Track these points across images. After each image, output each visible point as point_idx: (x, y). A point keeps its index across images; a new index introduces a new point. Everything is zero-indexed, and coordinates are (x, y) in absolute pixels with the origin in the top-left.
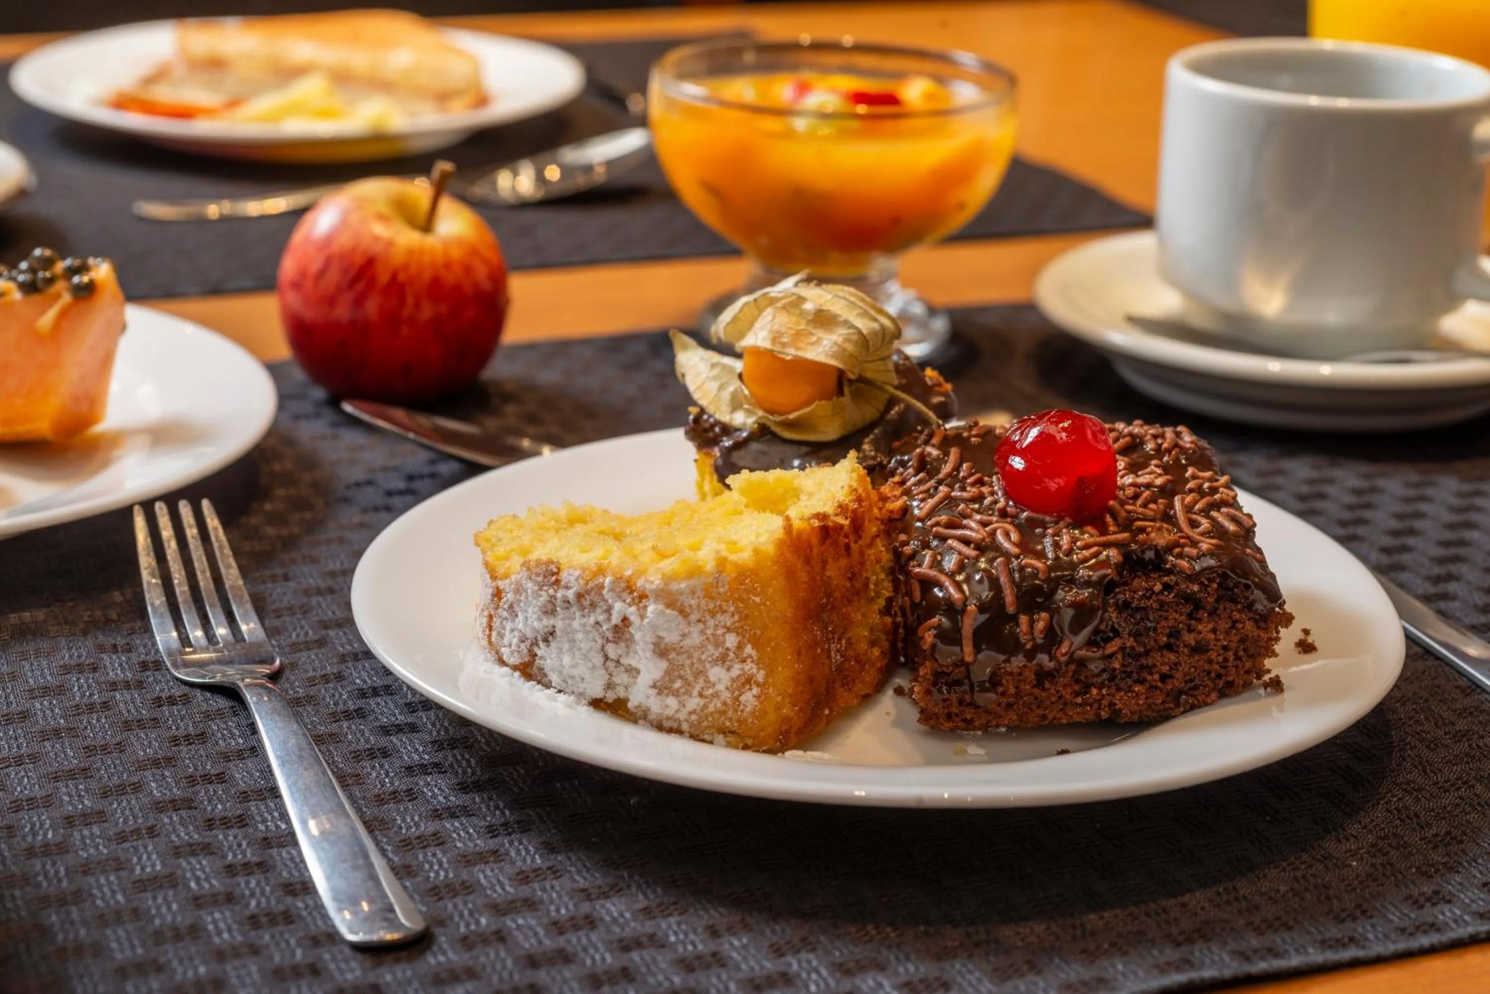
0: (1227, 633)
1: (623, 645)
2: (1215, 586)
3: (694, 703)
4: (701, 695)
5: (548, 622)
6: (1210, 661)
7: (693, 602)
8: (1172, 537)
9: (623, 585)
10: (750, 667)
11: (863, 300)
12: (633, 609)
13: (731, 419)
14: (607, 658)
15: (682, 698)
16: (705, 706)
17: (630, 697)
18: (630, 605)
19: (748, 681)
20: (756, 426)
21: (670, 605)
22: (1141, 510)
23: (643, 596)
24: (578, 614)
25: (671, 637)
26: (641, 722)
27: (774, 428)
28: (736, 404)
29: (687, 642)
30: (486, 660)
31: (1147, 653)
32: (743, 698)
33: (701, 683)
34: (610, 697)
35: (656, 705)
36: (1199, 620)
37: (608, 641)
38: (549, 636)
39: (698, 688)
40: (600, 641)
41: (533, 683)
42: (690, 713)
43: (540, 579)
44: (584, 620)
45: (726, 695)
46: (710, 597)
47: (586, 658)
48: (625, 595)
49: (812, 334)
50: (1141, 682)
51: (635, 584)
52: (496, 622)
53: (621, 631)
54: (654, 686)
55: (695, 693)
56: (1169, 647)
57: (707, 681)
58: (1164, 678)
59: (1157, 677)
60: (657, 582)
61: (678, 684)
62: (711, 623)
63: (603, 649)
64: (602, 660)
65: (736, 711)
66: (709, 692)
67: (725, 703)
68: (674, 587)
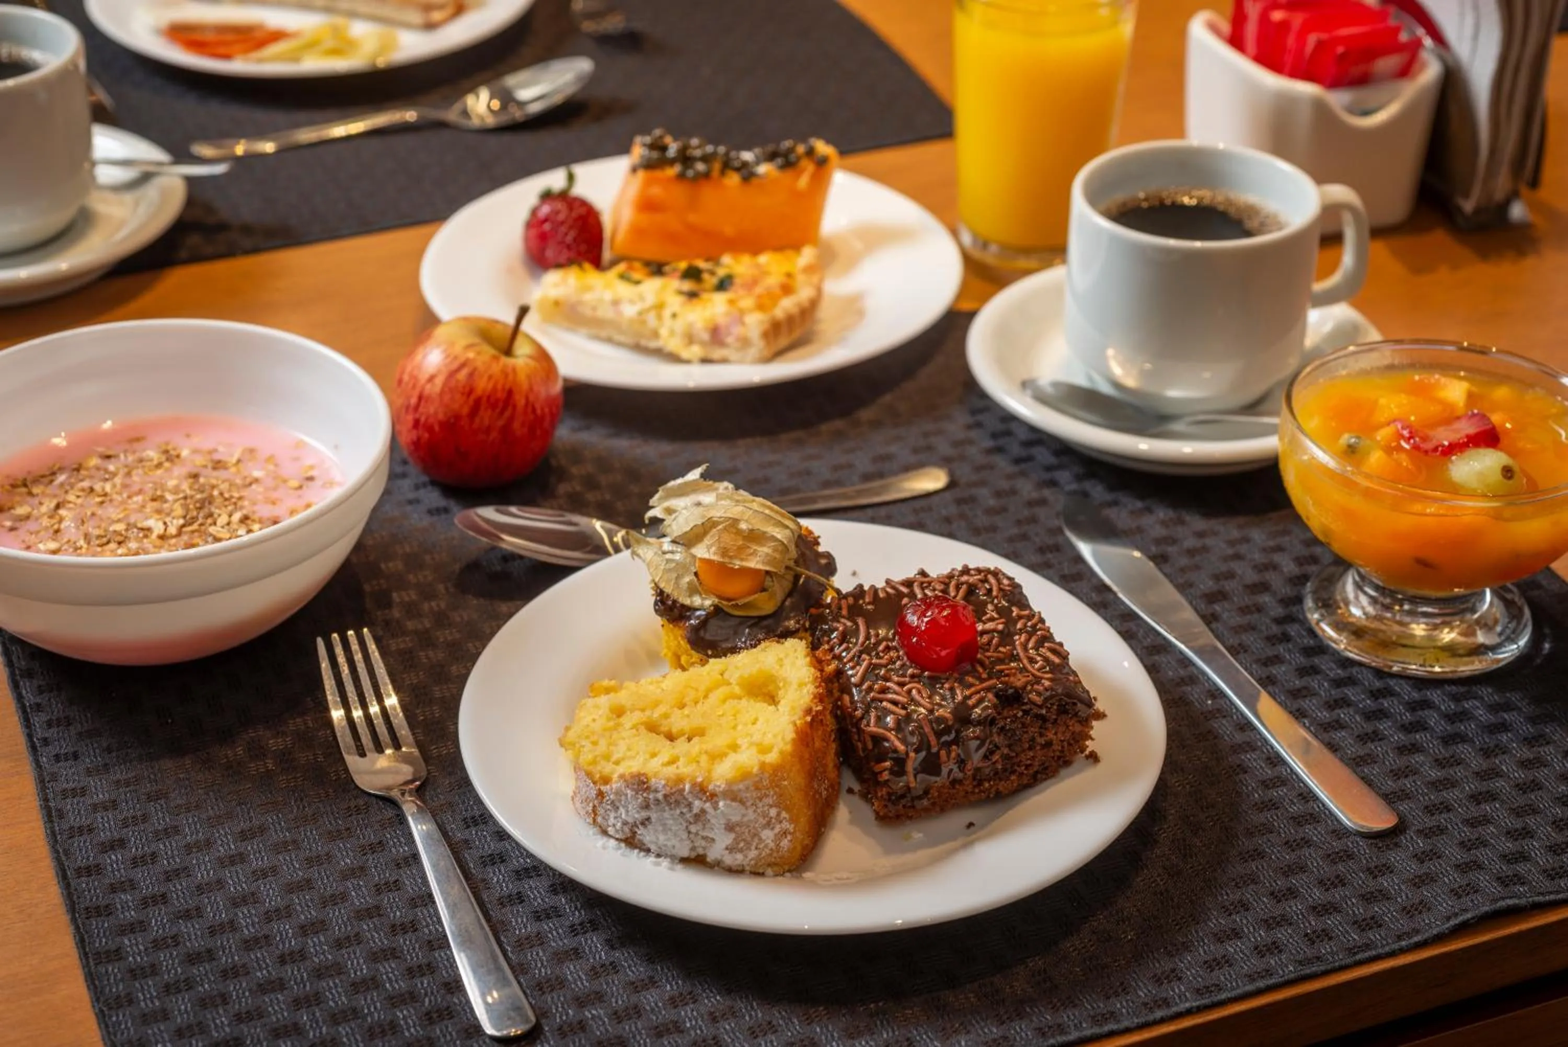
0: (1064, 733)
1: (700, 824)
2: (1055, 707)
3: (753, 854)
4: (756, 848)
5: (644, 814)
6: (1054, 751)
7: (748, 795)
8: (1024, 680)
9: (698, 788)
10: (786, 825)
11: (777, 512)
12: (708, 805)
13: (692, 602)
14: (689, 832)
15: (745, 852)
16: (760, 854)
17: (708, 854)
18: (705, 802)
19: (785, 833)
20: (712, 608)
21: (734, 799)
22: (995, 654)
23: (713, 795)
24: (667, 808)
25: (735, 819)
26: (716, 868)
27: (726, 609)
28: (692, 590)
29: (745, 819)
30: (594, 834)
31: (1017, 755)
32: (782, 844)
33: (756, 840)
34: (693, 855)
35: (729, 860)
36: (1046, 729)
37: (690, 823)
38: (646, 822)
39: (755, 844)
40: (685, 824)
41: (636, 851)
42: (751, 860)
43: (635, 787)
44: (672, 812)
45: (772, 845)
46: (757, 789)
47: (675, 835)
48: (700, 795)
49: (749, 547)
50: (1013, 772)
51: (707, 787)
52: (601, 811)
53: (700, 817)
54: (727, 849)
55: (753, 848)
56: (1030, 748)
57: (760, 839)
58: (1027, 767)
59: (1023, 768)
60: (723, 786)
61: (742, 844)
62: (760, 805)
63: (687, 827)
64: (686, 835)
65: (778, 852)
66: (761, 846)
67: (771, 850)
68: (735, 788)
